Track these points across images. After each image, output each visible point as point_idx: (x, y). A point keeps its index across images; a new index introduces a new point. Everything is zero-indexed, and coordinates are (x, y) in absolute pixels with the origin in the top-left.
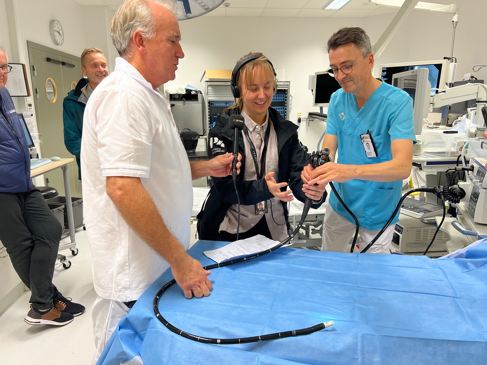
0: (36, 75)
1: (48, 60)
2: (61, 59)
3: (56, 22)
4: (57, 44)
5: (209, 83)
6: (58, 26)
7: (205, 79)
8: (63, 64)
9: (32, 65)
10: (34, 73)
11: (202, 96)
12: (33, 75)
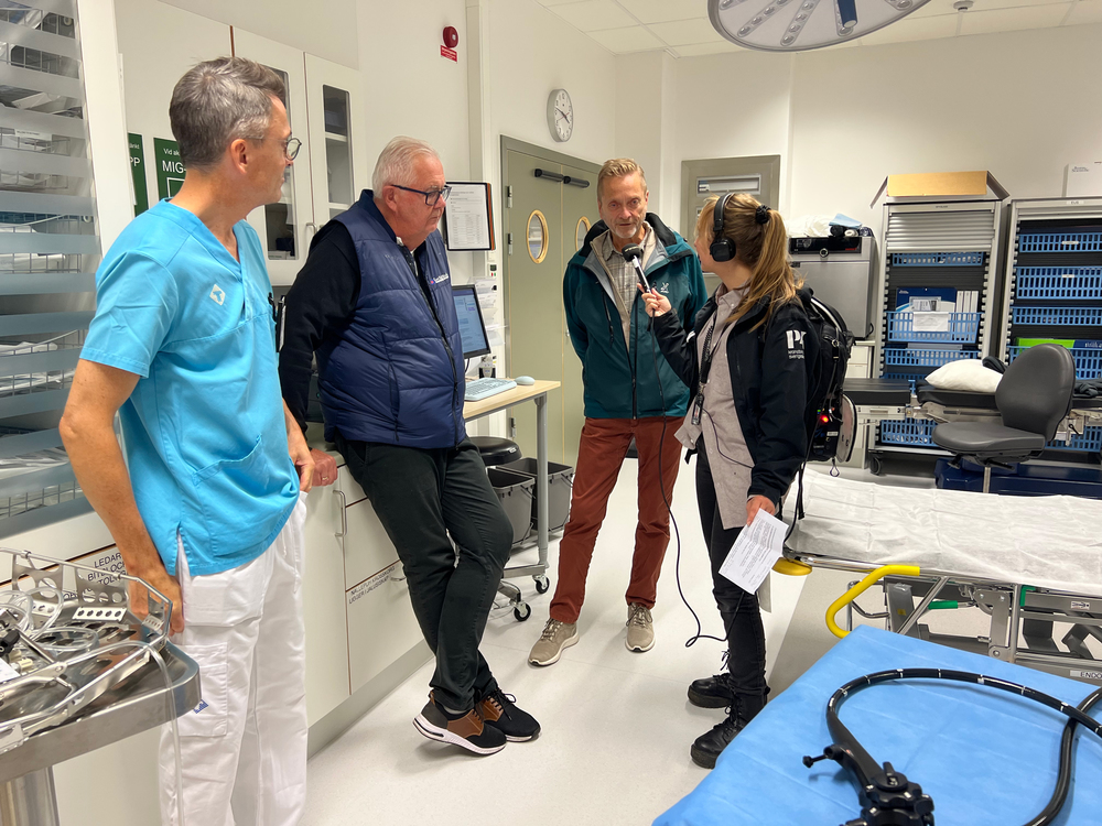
0: (511, 205)
1: (538, 173)
2: (562, 171)
3: (561, 93)
4: (558, 139)
5: (894, 209)
6: (564, 101)
7: (884, 199)
8: (567, 180)
9: (506, 184)
10: (508, 202)
11: (873, 241)
12: (505, 205)
